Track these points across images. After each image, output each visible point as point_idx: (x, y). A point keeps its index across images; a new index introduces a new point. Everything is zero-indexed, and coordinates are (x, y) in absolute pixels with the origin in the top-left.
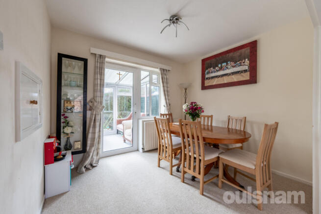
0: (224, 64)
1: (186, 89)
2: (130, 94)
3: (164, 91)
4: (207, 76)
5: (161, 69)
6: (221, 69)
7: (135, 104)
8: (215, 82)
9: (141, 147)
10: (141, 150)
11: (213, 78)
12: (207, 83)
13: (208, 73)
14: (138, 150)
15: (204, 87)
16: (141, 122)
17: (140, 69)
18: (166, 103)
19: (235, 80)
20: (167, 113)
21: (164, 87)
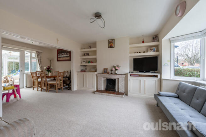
0: (64, 53)
1: (51, 61)
2: (18, 61)
3: (39, 61)
4: (59, 56)
5: (37, 52)
6: (63, 54)
7: (21, 67)
8: (61, 59)
9: (25, 85)
10: (25, 87)
11: (61, 57)
12: (59, 59)
13: (59, 55)
14: (23, 88)
15: (58, 61)
16: (25, 75)
17: (24, 51)
18: (40, 66)
19: (66, 59)
20: (40, 71)
21: (38, 59)
